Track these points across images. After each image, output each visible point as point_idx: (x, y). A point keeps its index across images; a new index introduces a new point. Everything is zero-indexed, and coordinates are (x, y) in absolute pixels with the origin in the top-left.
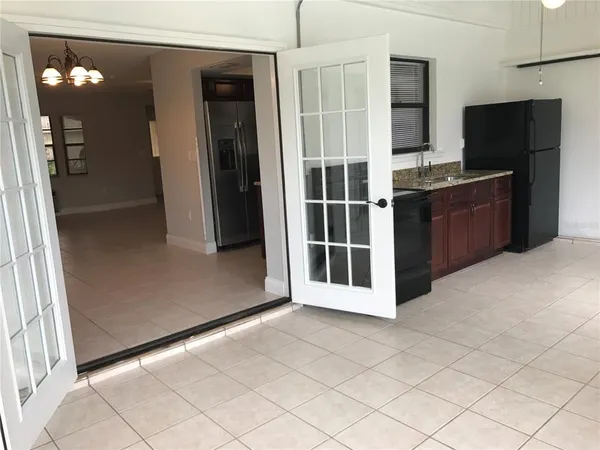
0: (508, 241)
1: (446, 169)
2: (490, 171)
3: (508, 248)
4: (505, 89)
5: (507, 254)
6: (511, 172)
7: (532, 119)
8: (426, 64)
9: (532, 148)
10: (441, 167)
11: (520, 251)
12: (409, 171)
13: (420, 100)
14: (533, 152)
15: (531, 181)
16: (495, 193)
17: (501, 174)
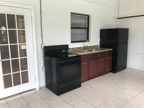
0: (111, 70)
1: (93, 47)
2: (107, 49)
3: (111, 71)
4: (114, 24)
5: (110, 73)
6: (112, 49)
7: (118, 34)
8: (88, 16)
9: (118, 43)
10: (92, 46)
11: (114, 73)
12: (81, 48)
13: (87, 27)
14: (119, 44)
15: (118, 52)
16: (106, 56)
17: (109, 50)
